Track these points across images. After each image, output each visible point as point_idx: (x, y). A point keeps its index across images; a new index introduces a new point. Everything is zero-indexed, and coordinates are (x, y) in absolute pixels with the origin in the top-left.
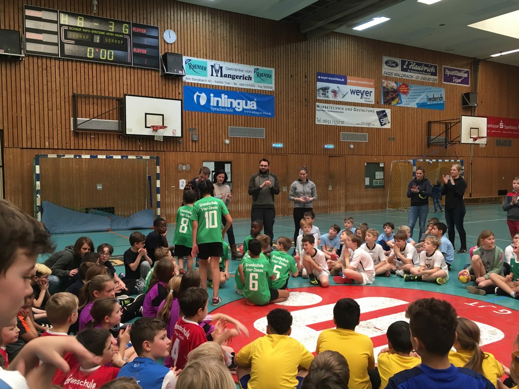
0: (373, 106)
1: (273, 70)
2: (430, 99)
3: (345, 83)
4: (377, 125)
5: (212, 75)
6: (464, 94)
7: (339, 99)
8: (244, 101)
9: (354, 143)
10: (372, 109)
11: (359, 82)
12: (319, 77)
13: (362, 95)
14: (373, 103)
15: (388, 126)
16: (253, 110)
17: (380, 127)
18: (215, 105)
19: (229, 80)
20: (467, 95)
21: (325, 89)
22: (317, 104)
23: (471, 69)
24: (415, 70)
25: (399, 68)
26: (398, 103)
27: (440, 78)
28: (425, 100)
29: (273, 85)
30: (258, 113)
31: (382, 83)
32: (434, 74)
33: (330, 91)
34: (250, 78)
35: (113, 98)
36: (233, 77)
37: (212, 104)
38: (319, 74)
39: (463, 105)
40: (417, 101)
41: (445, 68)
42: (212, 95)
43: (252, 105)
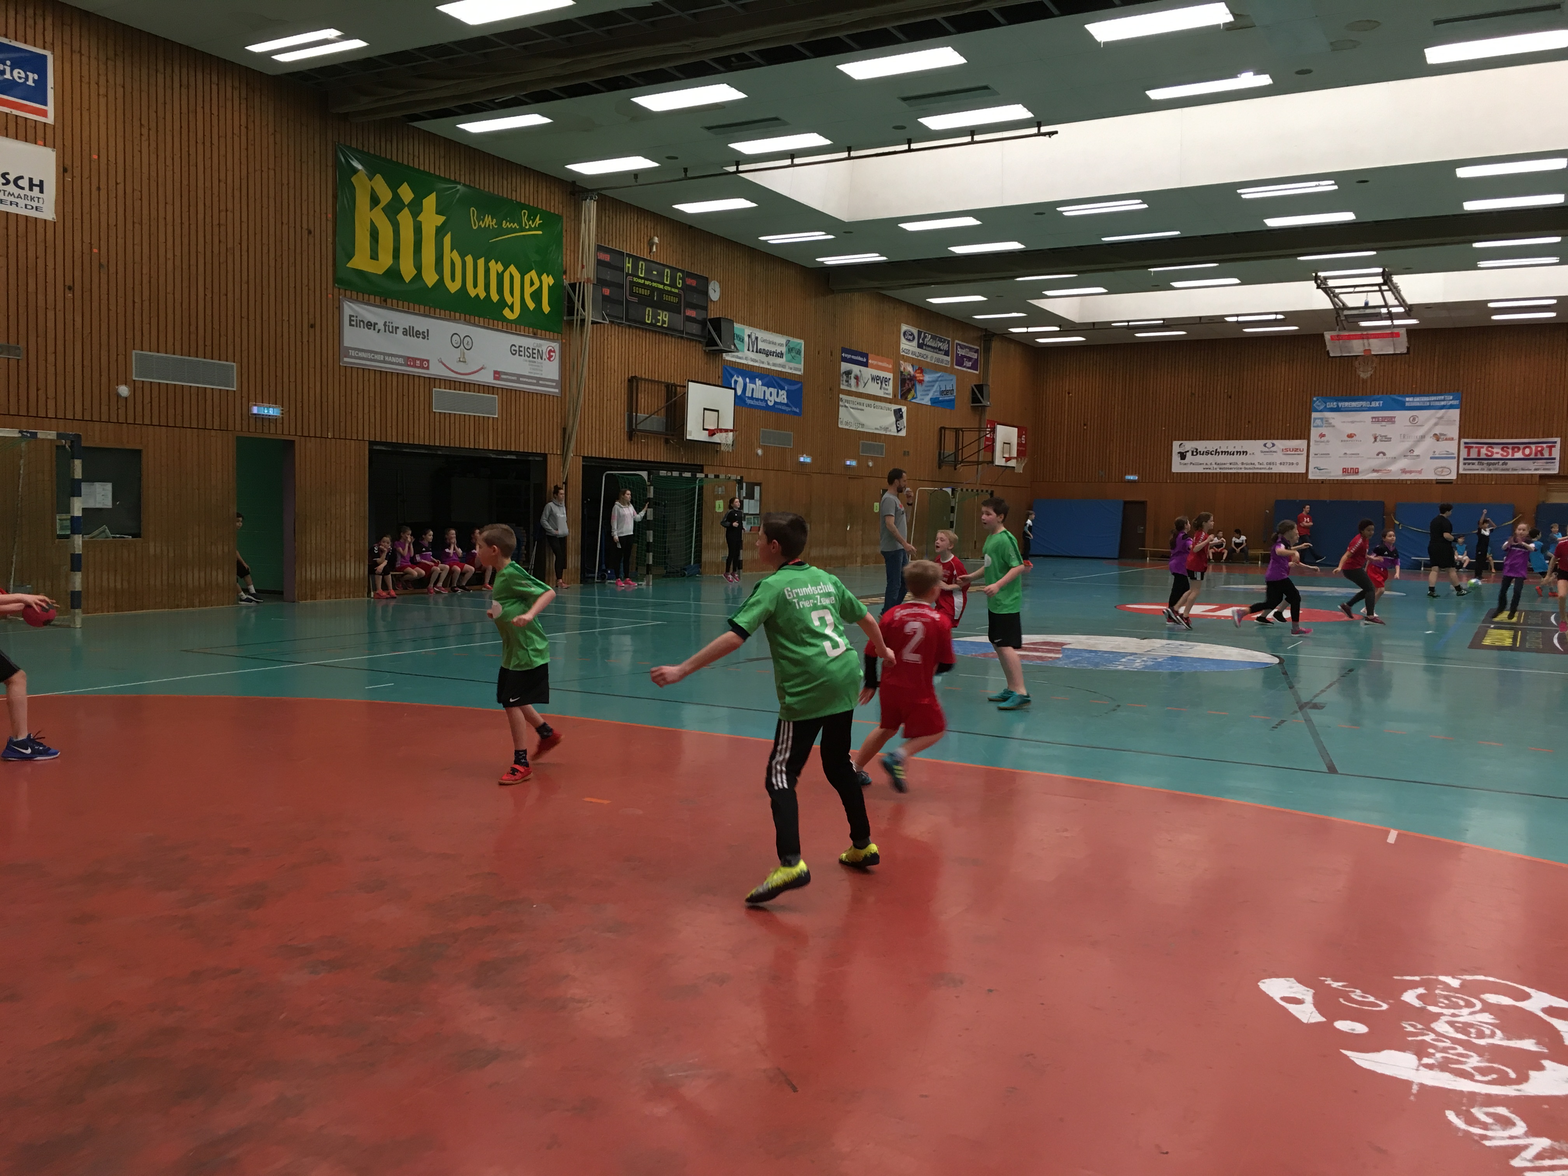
0: (890, 401)
1: (802, 342)
2: (942, 393)
3: (865, 365)
4: (893, 432)
5: (748, 350)
6: (975, 385)
7: (861, 390)
8: (776, 390)
9: (872, 458)
10: (888, 405)
11: (880, 364)
12: (843, 355)
13: (881, 383)
14: (891, 397)
15: (903, 433)
16: (783, 404)
17: (896, 434)
18: (750, 395)
19: (762, 357)
20: (980, 388)
21: (848, 373)
22: (841, 396)
23: (980, 346)
24: (929, 346)
25: (915, 343)
26: (914, 398)
27: (952, 359)
28: (937, 394)
29: (802, 366)
30: (788, 409)
31: (900, 365)
32: (946, 353)
33: (853, 376)
34: (780, 355)
35: (661, 382)
36: (768, 353)
37: (747, 395)
38: (844, 350)
39: (973, 402)
40: (930, 396)
41: (958, 344)
42: (748, 380)
43: (783, 397)
